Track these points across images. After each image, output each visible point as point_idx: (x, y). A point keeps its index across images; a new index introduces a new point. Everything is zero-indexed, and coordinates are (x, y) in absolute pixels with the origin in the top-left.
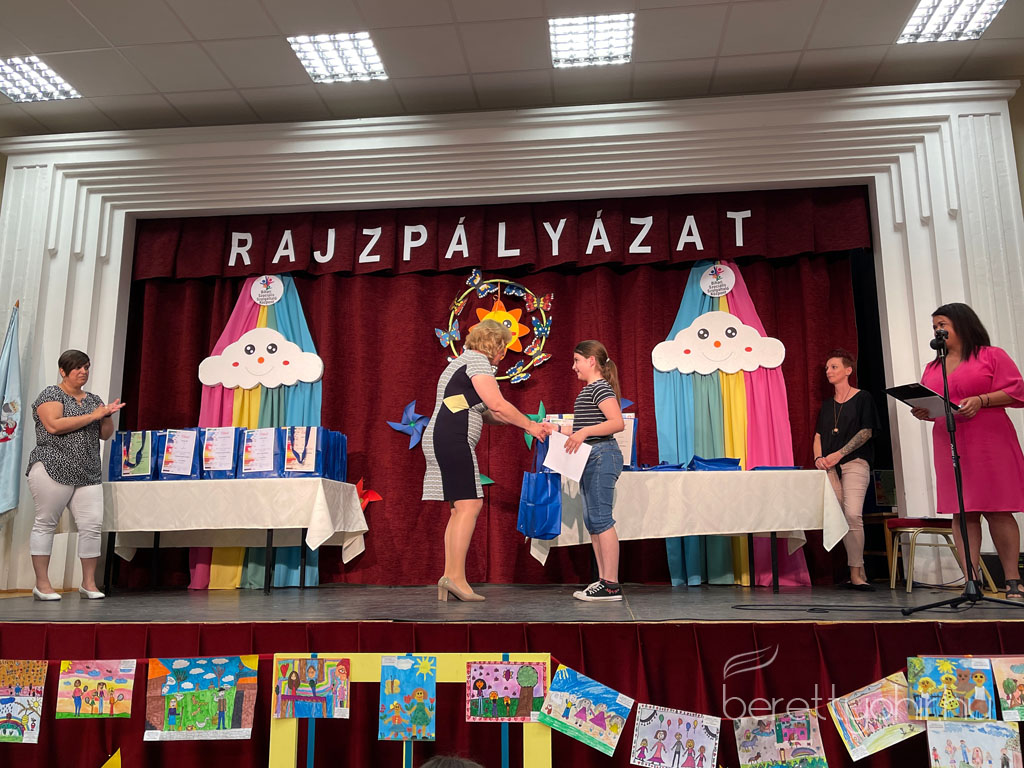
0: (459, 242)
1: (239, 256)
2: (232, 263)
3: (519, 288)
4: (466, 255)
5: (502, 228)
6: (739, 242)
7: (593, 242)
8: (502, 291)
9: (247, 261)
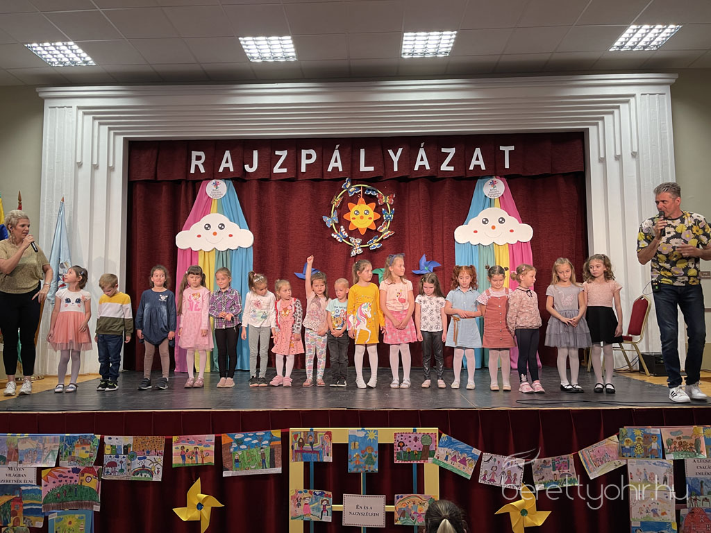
0: (336, 161)
1: (197, 166)
2: (192, 171)
3: (373, 190)
4: (341, 170)
5: (362, 152)
6: (507, 166)
7: (418, 163)
8: (364, 191)
9: (203, 170)
